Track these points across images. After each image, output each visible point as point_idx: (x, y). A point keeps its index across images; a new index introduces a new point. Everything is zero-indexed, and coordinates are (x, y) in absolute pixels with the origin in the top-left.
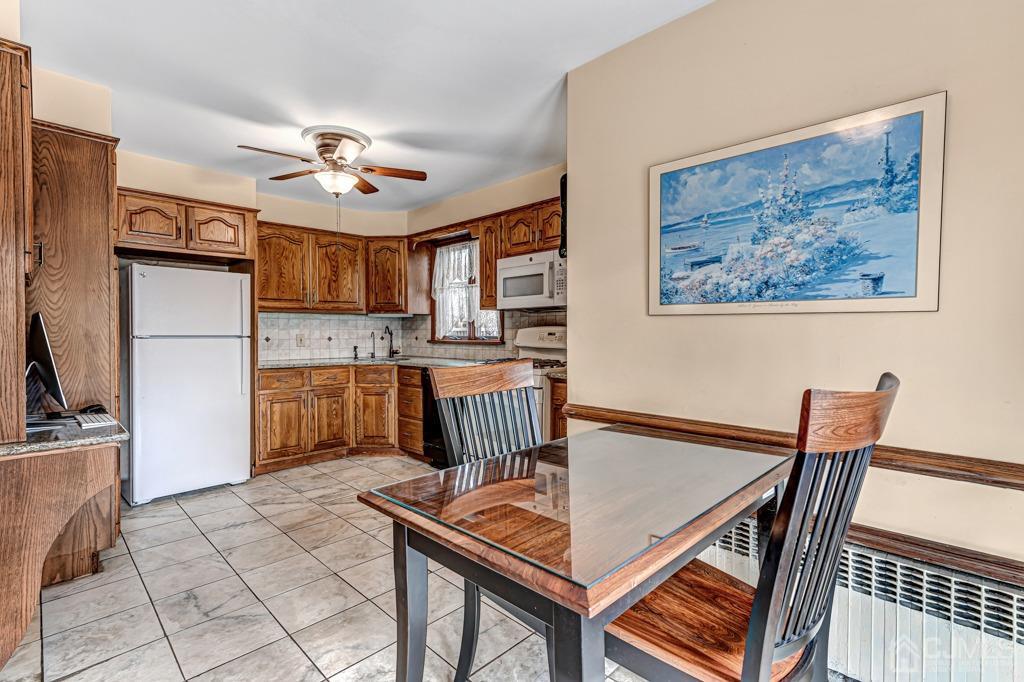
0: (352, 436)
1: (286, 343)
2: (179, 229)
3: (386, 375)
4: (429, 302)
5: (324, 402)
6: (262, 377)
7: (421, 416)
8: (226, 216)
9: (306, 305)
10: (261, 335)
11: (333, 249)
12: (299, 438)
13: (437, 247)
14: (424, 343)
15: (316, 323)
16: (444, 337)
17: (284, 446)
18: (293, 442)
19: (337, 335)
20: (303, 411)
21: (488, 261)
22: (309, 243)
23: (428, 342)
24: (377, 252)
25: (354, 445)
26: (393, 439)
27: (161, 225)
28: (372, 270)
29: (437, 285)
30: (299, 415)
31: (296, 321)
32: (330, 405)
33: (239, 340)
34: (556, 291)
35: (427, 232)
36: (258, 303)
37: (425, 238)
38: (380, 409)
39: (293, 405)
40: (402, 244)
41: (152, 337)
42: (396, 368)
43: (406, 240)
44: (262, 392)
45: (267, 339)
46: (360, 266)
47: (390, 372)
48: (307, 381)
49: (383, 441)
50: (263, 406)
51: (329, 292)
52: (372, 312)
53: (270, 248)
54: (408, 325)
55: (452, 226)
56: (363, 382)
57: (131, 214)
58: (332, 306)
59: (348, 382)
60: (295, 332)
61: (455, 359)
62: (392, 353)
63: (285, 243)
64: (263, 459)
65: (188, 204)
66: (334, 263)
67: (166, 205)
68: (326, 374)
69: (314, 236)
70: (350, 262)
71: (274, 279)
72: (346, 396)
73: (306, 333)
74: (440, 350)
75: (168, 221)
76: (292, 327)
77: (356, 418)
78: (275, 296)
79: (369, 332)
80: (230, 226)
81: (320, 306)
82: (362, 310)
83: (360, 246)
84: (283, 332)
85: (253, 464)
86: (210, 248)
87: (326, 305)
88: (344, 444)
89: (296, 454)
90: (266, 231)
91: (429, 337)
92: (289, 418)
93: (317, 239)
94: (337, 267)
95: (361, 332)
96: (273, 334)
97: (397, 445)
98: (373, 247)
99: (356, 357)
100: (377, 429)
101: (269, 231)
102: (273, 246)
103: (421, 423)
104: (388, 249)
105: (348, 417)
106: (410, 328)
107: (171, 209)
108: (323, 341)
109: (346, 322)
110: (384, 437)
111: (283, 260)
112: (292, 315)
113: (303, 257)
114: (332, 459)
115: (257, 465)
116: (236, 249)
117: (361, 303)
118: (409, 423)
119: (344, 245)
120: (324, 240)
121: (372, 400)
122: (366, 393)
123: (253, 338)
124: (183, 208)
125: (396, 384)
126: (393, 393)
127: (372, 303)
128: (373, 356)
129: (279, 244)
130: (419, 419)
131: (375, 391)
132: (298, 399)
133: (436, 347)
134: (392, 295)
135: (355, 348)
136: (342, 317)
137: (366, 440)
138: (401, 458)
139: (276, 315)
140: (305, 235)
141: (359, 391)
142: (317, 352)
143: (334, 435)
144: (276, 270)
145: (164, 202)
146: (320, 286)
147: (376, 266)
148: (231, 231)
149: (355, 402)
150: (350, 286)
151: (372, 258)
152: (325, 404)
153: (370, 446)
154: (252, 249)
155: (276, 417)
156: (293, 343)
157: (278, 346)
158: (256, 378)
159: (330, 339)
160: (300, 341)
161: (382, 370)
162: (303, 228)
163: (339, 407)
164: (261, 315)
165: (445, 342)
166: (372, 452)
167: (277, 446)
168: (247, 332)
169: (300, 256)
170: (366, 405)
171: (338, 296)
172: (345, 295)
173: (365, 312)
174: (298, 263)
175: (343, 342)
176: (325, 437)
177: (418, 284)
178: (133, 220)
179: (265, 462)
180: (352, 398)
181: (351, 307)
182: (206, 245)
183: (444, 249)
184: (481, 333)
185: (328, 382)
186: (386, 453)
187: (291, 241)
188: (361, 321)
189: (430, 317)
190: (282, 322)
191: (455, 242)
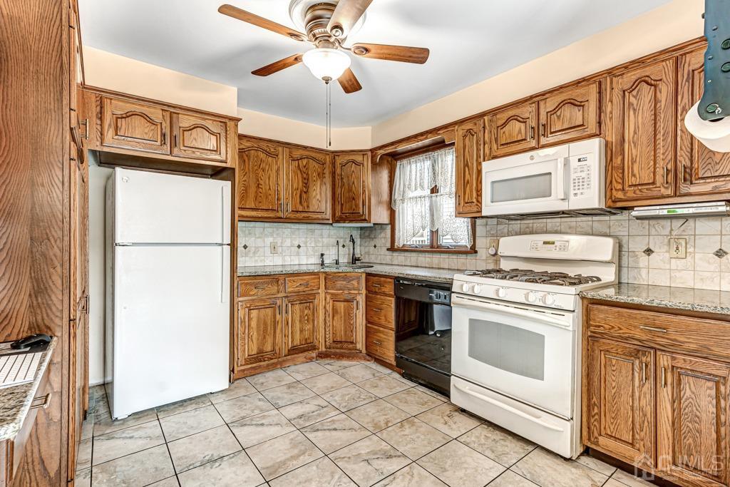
0: (322, 341)
1: (261, 250)
2: (164, 135)
3: (355, 283)
4: (389, 212)
5: (297, 307)
6: (241, 283)
7: (393, 325)
8: (209, 124)
9: (280, 214)
10: (241, 241)
11: (305, 162)
12: (274, 344)
13: (396, 160)
14: (384, 251)
15: (287, 232)
16: (404, 245)
17: (260, 352)
18: (268, 347)
19: (306, 243)
20: (278, 317)
21: (466, 165)
22: (283, 155)
23: (388, 250)
24: (343, 165)
25: (324, 349)
26: (361, 345)
27: (146, 131)
28: (338, 183)
29: (397, 196)
30: (275, 321)
31: (270, 230)
32: (302, 311)
33: (220, 247)
34: (572, 192)
35: (392, 144)
36: (238, 212)
37: (390, 150)
38: (349, 316)
39: (269, 311)
40: (365, 157)
41: (134, 244)
42: (364, 276)
43: (370, 153)
44: (241, 299)
45: (245, 247)
46: (328, 180)
47: (358, 278)
48: (281, 288)
49: (351, 346)
50: (241, 313)
51: (301, 202)
52: (338, 221)
53: (249, 160)
54: (367, 234)
55: (422, 134)
56: (333, 288)
57: (117, 118)
58: (302, 217)
59: (319, 288)
60: (269, 240)
61: (418, 267)
62: (355, 260)
63: (262, 156)
64: (241, 365)
65: (172, 110)
66: (305, 176)
67: (152, 110)
68: (299, 281)
69: (288, 150)
70: (319, 174)
71: (253, 189)
72: (316, 301)
73: (279, 241)
74: (399, 258)
75: (153, 127)
76: (266, 236)
77: (325, 323)
78: (253, 206)
79: (333, 241)
80: (213, 134)
81: (292, 216)
82: (329, 220)
83: (328, 160)
84: (259, 240)
85: (232, 371)
86: (194, 155)
87: (298, 215)
88: (314, 348)
89: (272, 359)
90: (246, 144)
91: (389, 245)
92: (265, 324)
93: (290, 152)
94: (308, 180)
95: (326, 240)
96: (251, 242)
97: (364, 351)
98: (339, 160)
99: (322, 264)
100: (345, 334)
101: (248, 144)
102: (251, 159)
103: (393, 333)
104: (353, 162)
105: (318, 322)
106: (369, 237)
107: (156, 114)
108: (293, 249)
109: (313, 231)
110: (352, 343)
111: (261, 172)
112: (267, 224)
113: (278, 169)
114: (303, 363)
115: (236, 372)
116: (218, 157)
117: (328, 213)
118: (380, 331)
119: (314, 159)
120: (297, 154)
121: (341, 306)
122: (336, 299)
123: (233, 245)
124: (168, 114)
125: (364, 291)
126: (361, 299)
127: (338, 214)
128: (337, 262)
129: (257, 156)
130: (391, 329)
131: (342, 298)
132: (272, 306)
133: (395, 254)
134: (357, 206)
135: (322, 255)
136: (310, 226)
137: (334, 345)
138: (368, 363)
139: (252, 224)
140: (280, 149)
141: (328, 297)
142: (288, 258)
143: (306, 340)
144: (255, 180)
145: (149, 107)
146: (292, 197)
147: (342, 179)
148: (213, 138)
149: (325, 307)
150: (318, 197)
151: (338, 171)
152: (298, 311)
153: (338, 351)
154: (233, 158)
155: (254, 324)
156: (268, 250)
157: (254, 253)
158: (235, 285)
159: (299, 247)
160: (274, 248)
161: (351, 277)
162: (278, 142)
163: (310, 313)
164: (240, 224)
165: (404, 250)
166: (340, 356)
167: (255, 352)
168: (228, 240)
169: (275, 168)
170: (335, 311)
171: (308, 207)
172: (314, 206)
173: (331, 222)
174: (273, 174)
175: (310, 249)
176: (297, 342)
177: (379, 194)
178: (119, 125)
179: (243, 368)
180: (322, 303)
181: (320, 216)
182: (189, 153)
183: (405, 161)
184: (446, 241)
185: (301, 289)
186: (353, 358)
187: (268, 154)
188: (326, 230)
189: (390, 226)
190: (258, 231)
191: (417, 154)
